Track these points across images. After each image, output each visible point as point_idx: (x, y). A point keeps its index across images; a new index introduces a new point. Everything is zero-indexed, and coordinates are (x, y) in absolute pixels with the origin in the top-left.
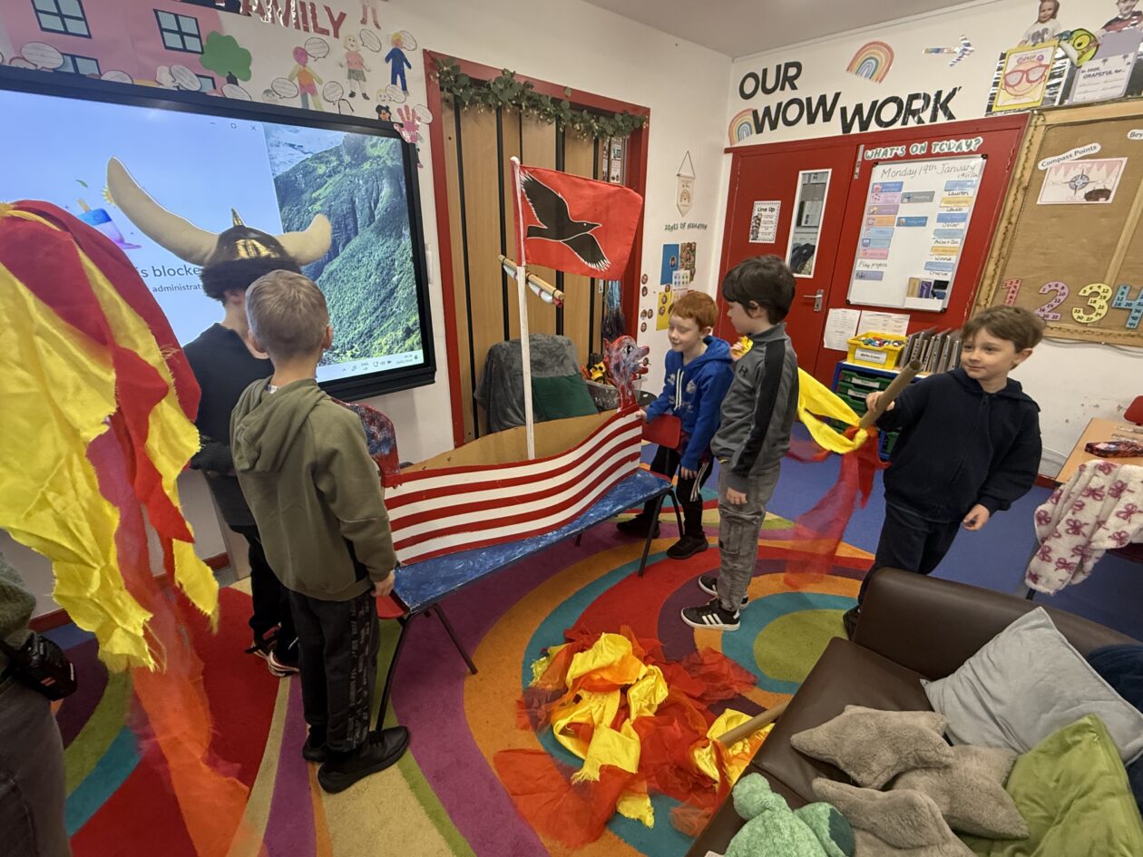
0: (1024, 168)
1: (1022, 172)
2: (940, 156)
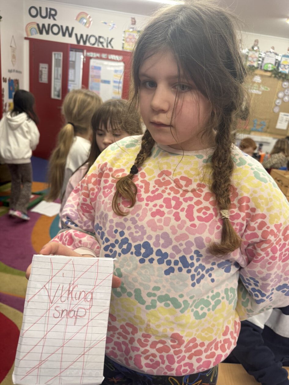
2: (111, 60)
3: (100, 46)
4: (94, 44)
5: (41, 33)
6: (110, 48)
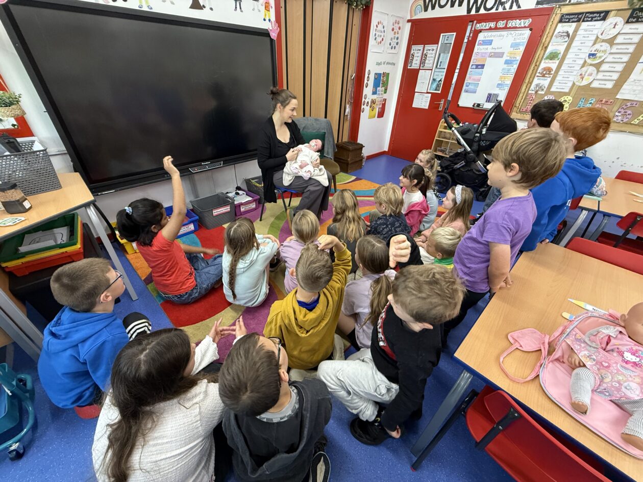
0: (547, 37)
1: (546, 39)
2: (510, 28)
3: (501, 9)
4: (492, 8)
5: (426, 10)
6: (515, 8)
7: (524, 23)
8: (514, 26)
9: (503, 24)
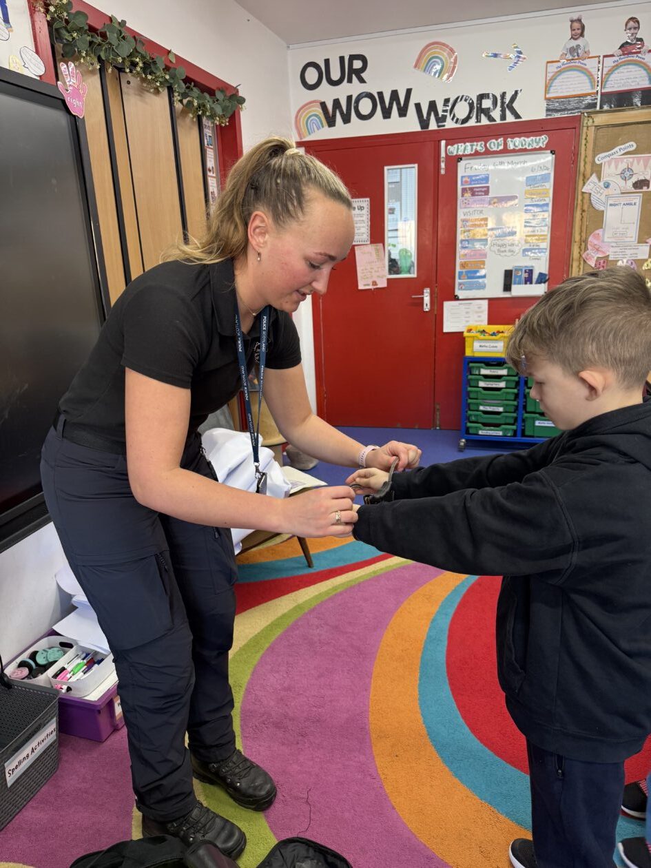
0: (585, 163)
1: (584, 166)
2: (515, 151)
4: (466, 120)
5: (331, 122)
7: (538, 143)
8: (520, 147)
9: (498, 145)
